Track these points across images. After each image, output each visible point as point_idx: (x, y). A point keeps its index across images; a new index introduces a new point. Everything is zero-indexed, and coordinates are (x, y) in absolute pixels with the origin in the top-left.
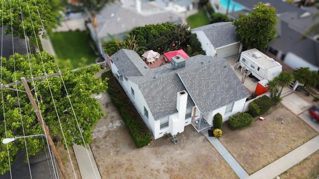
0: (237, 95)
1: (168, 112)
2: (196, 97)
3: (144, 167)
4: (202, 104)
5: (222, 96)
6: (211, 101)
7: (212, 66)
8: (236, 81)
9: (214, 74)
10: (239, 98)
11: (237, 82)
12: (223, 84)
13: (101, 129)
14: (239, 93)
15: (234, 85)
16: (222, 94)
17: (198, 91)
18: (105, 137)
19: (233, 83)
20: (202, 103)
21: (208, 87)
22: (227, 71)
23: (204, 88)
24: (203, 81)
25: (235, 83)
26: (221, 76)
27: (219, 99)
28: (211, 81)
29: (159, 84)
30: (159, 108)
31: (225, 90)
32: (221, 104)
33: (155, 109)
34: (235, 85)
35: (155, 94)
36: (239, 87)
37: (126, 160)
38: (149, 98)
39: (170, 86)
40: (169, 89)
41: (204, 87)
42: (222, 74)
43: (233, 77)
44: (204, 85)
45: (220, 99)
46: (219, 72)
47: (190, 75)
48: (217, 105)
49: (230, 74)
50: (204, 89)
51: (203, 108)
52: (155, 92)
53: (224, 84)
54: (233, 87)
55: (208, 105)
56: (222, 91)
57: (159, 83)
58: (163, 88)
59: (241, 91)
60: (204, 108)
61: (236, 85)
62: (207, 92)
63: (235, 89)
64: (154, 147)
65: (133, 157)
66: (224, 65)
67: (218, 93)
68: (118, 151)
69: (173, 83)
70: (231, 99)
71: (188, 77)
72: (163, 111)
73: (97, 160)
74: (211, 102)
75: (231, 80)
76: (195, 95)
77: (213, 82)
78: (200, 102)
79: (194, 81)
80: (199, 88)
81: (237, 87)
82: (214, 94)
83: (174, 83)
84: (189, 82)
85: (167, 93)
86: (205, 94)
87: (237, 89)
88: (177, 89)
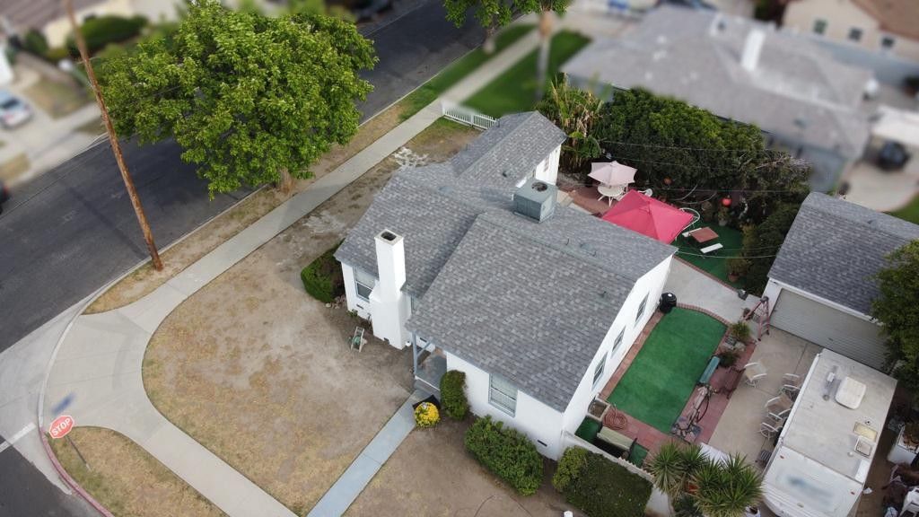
0: (532, 377)
1: (370, 264)
2: (443, 288)
3: (265, 323)
4: (431, 310)
5: (495, 342)
6: (459, 323)
7: (574, 264)
8: (582, 349)
9: (550, 284)
10: (526, 383)
11: (578, 354)
12: (538, 323)
13: (335, 222)
14: (544, 379)
15: (559, 350)
16: (503, 337)
17: (465, 280)
18: (316, 237)
19: (566, 343)
20: (436, 308)
21: (496, 294)
22: (596, 309)
23: (484, 287)
24: (505, 273)
25: (571, 350)
26: (562, 303)
27: (479, 339)
28: (523, 290)
29: (428, 204)
30: (368, 243)
31: (522, 336)
32: (470, 351)
33: (359, 238)
34: (565, 352)
35: (399, 214)
36: (567, 366)
37: (273, 290)
38: (378, 211)
39: (441, 225)
40: (432, 229)
41: (488, 287)
42: (572, 303)
43: (587, 334)
44: (496, 283)
45: (483, 341)
46: (570, 293)
47: (498, 237)
48: (458, 342)
49: (590, 320)
50: (481, 288)
51: (424, 319)
52: (403, 210)
53: (541, 325)
54: (553, 352)
55: (441, 325)
56: (513, 331)
57: (433, 202)
58: (423, 218)
59: (555, 379)
60: (424, 321)
61: (566, 356)
62: (479, 301)
63: (551, 361)
64: (326, 316)
65: (285, 296)
66: (608, 289)
67: (496, 328)
68: (290, 270)
69: (456, 225)
70: (504, 367)
71: (489, 237)
72: (367, 255)
73: (258, 252)
74: (456, 325)
75: (572, 336)
76: (447, 281)
77: (521, 295)
78: (436, 303)
79: (485, 255)
80: (475, 279)
81: (559, 363)
82: (486, 318)
83: (458, 228)
84: (476, 247)
85: (418, 232)
86: (470, 299)
87: (553, 364)
88: (445, 242)
